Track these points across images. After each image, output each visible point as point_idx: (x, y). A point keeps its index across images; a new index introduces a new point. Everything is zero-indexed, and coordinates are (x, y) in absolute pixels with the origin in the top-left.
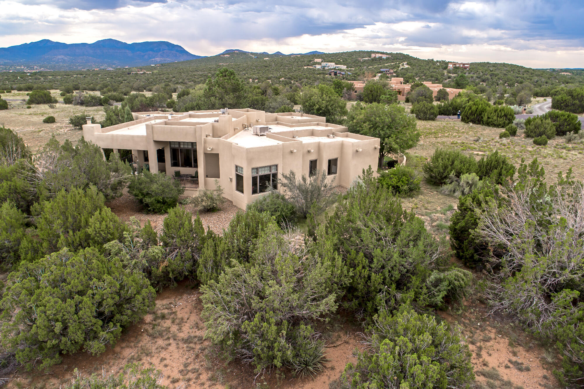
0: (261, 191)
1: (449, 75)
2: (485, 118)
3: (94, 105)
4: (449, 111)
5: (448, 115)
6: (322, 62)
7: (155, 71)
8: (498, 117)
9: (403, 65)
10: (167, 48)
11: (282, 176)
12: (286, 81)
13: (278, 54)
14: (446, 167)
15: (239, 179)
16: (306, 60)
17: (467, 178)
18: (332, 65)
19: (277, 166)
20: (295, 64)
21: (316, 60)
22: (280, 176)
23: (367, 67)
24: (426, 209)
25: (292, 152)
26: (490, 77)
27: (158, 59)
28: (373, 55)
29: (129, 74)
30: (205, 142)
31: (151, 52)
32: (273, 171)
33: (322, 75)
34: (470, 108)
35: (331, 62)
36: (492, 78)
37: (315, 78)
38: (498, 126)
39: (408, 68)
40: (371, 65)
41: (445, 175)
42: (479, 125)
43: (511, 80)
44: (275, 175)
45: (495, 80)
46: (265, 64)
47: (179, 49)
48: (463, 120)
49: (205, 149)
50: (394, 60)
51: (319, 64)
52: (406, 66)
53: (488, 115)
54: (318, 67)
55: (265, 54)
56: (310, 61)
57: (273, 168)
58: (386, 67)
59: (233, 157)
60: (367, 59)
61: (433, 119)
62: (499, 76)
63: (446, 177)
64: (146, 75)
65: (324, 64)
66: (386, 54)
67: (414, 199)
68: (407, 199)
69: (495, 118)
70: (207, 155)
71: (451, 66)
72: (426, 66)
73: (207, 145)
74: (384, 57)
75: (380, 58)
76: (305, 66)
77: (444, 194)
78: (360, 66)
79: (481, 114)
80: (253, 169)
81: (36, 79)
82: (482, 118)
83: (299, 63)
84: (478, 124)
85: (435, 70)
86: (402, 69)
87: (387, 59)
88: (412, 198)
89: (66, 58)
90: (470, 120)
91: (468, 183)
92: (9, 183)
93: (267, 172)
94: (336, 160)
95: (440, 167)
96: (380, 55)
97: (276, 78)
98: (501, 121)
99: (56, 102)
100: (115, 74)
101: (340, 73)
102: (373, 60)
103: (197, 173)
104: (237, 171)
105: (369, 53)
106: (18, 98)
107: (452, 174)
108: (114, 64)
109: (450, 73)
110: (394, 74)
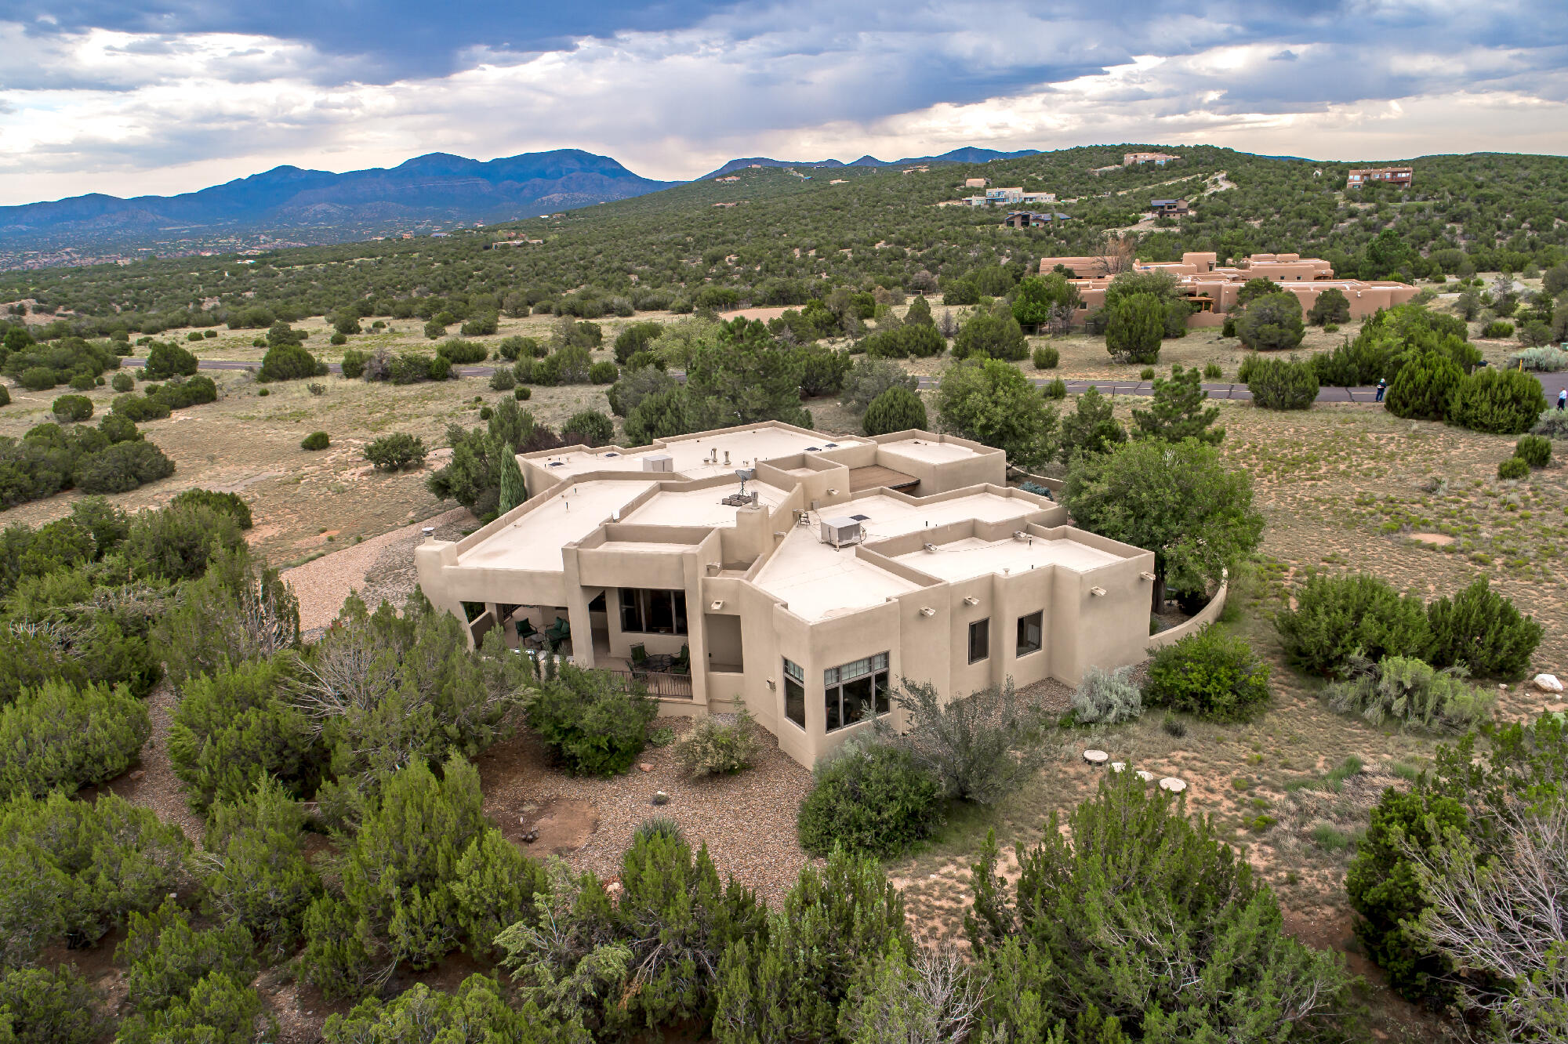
0: (847, 721)
1: (1353, 205)
2: (1456, 406)
3: (415, 381)
4: (1350, 374)
5: (1348, 386)
6: (987, 186)
7: (553, 237)
8: (1494, 403)
9: (1215, 182)
10: (578, 166)
11: (901, 683)
12: (890, 251)
13: (867, 163)
14: (1337, 633)
15: (794, 693)
16: (943, 183)
17: (1400, 671)
18: (1016, 193)
19: (886, 655)
20: (915, 196)
21: (972, 182)
22: (894, 683)
23: (1114, 195)
24: (1285, 766)
25: (922, 615)
26: (1473, 207)
27: (556, 197)
28: (1129, 158)
29: (486, 248)
30: (706, 588)
31: (538, 181)
32: (878, 668)
33: (988, 227)
34: (1412, 377)
35: (1011, 184)
36: (1480, 210)
37: (968, 236)
38: (1493, 429)
39: (1230, 192)
40: (1125, 188)
41: (1338, 651)
42: (1437, 425)
43: (1540, 212)
44: (883, 678)
45: (1489, 214)
46: (833, 202)
47: (608, 167)
48: (1390, 407)
49: (706, 604)
50: (1189, 166)
51: (980, 192)
52: (1226, 186)
53: (1463, 398)
54: (976, 200)
55: (831, 167)
56: (955, 185)
57: (878, 660)
58: (1167, 193)
59: (777, 637)
60: (1112, 168)
61: (1303, 406)
62: (1503, 202)
63: (1340, 659)
64: (530, 248)
65: (992, 192)
66: (1166, 150)
67: (1251, 726)
68: (1233, 726)
69: (1485, 407)
70: (710, 619)
71: (1355, 178)
72: (1282, 183)
73: (711, 596)
74: (1160, 159)
75: (1150, 165)
76: (941, 200)
77: (1333, 710)
78: (1094, 192)
79: (1442, 393)
80: (826, 671)
81: (267, 275)
82: (1447, 403)
83: (925, 193)
84: (1434, 420)
85: (1309, 194)
86: (1215, 194)
87: (1170, 165)
88: (1247, 723)
89: (332, 210)
90: (1410, 409)
91: (1400, 684)
92: (262, 714)
93: (862, 673)
94: (1036, 618)
95: (1323, 632)
96: (1148, 156)
97: (865, 242)
98: (1503, 415)
99: (323, 371)
100: (453, 250)
101: (1036, 219)
102: (1128, 170)
103: (685, 649)
104: (786, 670)
105: (1118, 152)
106: (235, 356)
107: (1357, 655)
108: (450, 217)
109: (1355, 201)
110: (1191, 213)
